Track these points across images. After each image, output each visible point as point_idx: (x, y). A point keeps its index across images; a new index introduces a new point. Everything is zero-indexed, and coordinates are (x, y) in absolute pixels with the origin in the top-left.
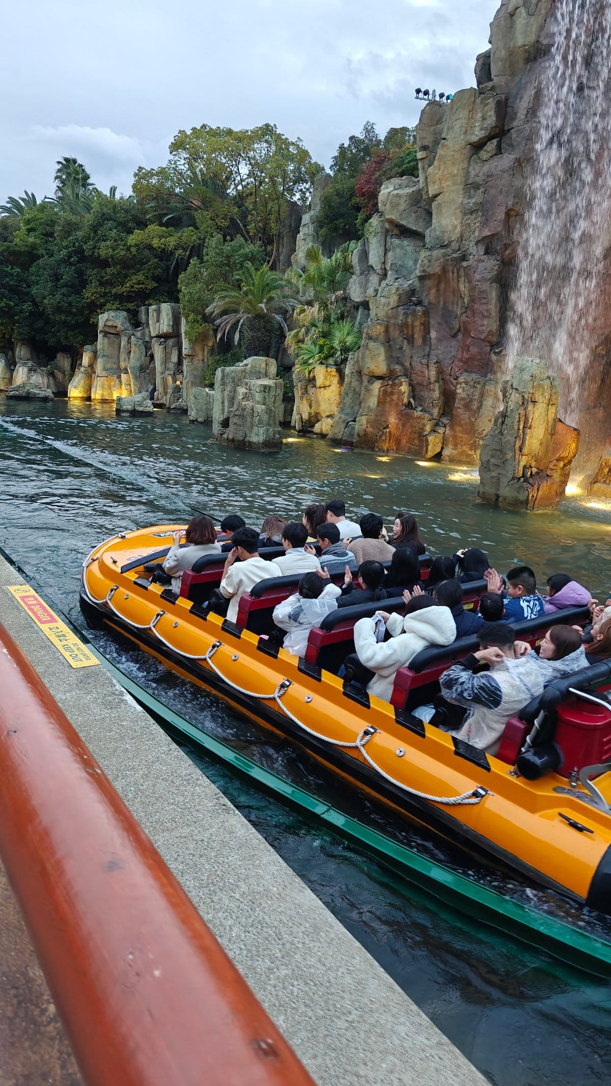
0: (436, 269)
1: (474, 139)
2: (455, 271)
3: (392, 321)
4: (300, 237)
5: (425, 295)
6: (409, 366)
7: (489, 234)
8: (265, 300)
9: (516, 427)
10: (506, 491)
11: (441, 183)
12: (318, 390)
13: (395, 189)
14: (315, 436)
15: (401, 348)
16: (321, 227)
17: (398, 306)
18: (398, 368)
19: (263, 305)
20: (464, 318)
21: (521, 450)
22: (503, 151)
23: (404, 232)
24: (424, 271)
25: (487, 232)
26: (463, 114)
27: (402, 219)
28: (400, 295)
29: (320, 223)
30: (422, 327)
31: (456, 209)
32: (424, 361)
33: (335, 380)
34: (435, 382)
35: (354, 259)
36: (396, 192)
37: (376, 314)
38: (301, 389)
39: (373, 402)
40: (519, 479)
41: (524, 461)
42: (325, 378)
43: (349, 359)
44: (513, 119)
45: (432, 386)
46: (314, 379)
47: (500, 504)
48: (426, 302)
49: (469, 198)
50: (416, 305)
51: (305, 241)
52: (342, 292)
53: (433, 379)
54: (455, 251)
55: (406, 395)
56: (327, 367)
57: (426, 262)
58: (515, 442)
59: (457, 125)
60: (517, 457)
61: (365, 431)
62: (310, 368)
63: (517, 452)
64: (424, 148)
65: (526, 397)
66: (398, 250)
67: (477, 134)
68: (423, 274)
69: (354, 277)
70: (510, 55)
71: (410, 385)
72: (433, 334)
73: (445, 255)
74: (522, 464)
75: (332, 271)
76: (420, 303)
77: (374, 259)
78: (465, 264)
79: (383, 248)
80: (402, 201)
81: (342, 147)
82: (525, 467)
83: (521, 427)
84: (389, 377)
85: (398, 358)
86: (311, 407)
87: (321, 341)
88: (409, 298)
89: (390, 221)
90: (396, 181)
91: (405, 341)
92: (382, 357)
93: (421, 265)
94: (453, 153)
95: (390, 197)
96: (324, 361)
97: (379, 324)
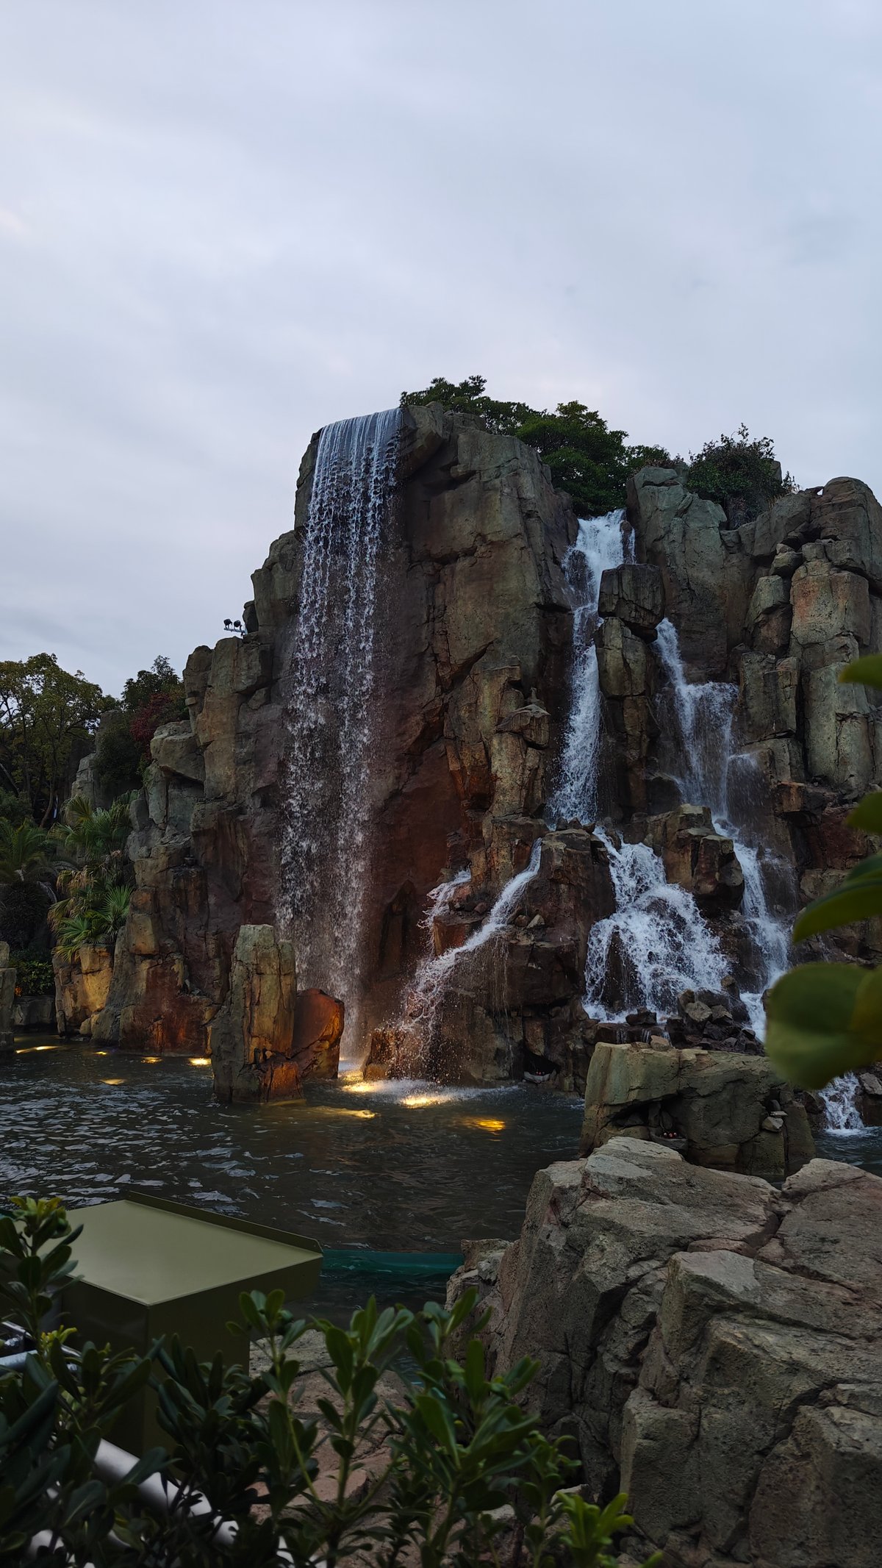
0: (211, 824)
1: (241, 687)
2: (232, 826)
3: (162, 887)
4: (76, 785)
5: (201, 853)
6: (183, 940)
7: (264, 785)
8: (24, 865)
9: (243, 1006)
10: (238, 1083)
11: (210, 731)
12: (85, 977)
13: (170, 735)
14: (81, 1039)
15: (173, 919)
16: (102, 773)
17: (168, 868)
18: (169, 942)
19: (19, 872)
20: (245, 879)
21: (249, 1032)
22: (273, 700)
23: (182, 781)
24: (198, 826)
25: (261, 784)
26: (228, 662)
27: (178, 768)
28: (170, 854)
29: (99, 768)
30: (198, 892)
31: (228, 759)
32: (201, 932)
33: (106, 963)
34: (215, 957)
35: (132, 810)
36: (170, 738)
37: (143, 879)
38: (63, 977)
39: (142, 986)
40: (251, 1065)
41: (254, 1044)
42: (93, 961)
43: (119, 935)
44: (280, 669)
45: (211, 962)
46: (79, 963)
47: (234, 1100)
48: (202, 863)
49: (242, 748)
50: (190, 866)
51: (81, 787)
52: (119, 852)
53: (211, 954)
54: (230, 804)
55: (180, 976)
56: (94, 946)
57: (199, 816)
58: (243, 1021)
59: (223, 673)
60: (246, 1039)
61: (133, 1026)
62: (74, 949)
63: (246, 1033)
64: (194, 694)
65: (250, 968)
66: (177, 802)
67: (244, 683)
68: (197, 830)
69: (133, 833)
70: (272, 607)
71: (185, 962)
72: (212, 900)
73: (220, 808)
74: (253, 1047)
75: (107, 826)
76: (195, 863)
77: (155, 812)
78: (241, 818)
79: (164, 799)
80: (178, 748)
81: (130, 682)
82: (256, 1051)
83: (248, 1004)
84: (158, 955)
85: (169, 930)
86: (75, 1000)
87: (89, 914)
88: (181, 859)
89: (165, 770)
90: (172, 725)
91: (178, 910)
92: (149, 931)
93: (194, 820)
94: (220, 701)
95: (163, 744)
96: (92, 940)
97: (145, 891)
